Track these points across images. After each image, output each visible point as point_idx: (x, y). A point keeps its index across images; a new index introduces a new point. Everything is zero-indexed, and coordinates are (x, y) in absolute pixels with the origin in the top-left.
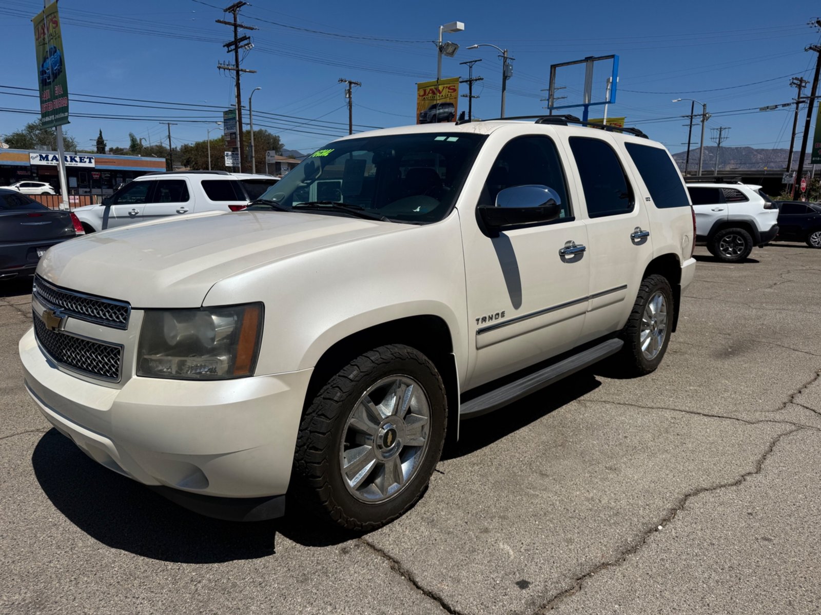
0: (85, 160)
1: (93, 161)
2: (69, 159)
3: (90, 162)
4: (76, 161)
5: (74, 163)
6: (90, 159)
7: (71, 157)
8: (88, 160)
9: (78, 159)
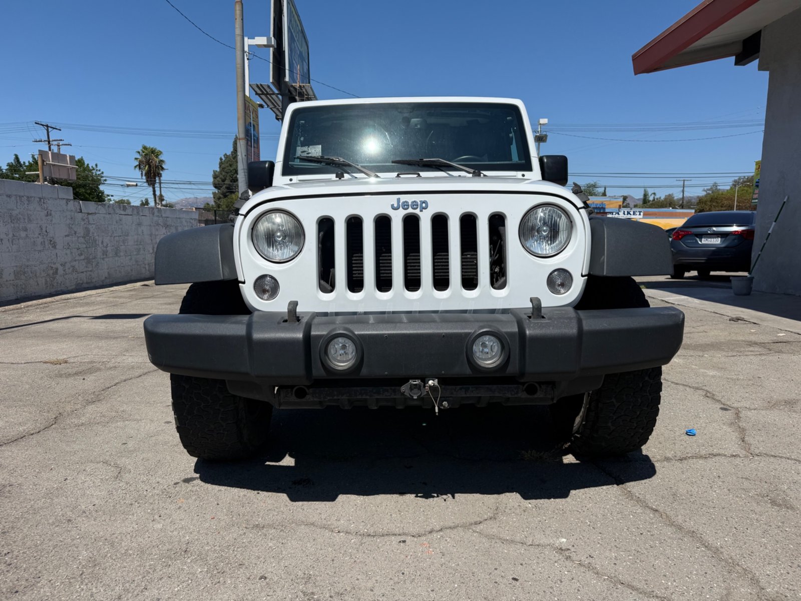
0: (637, 213)
1: (642, 214)
2: (626, 213)
3: (640, 214)
4: (630, 214)
5: (629, 215)
6: (640, 212)
7: (628, 212)
8: (638, 213)
9: (632, 213)
